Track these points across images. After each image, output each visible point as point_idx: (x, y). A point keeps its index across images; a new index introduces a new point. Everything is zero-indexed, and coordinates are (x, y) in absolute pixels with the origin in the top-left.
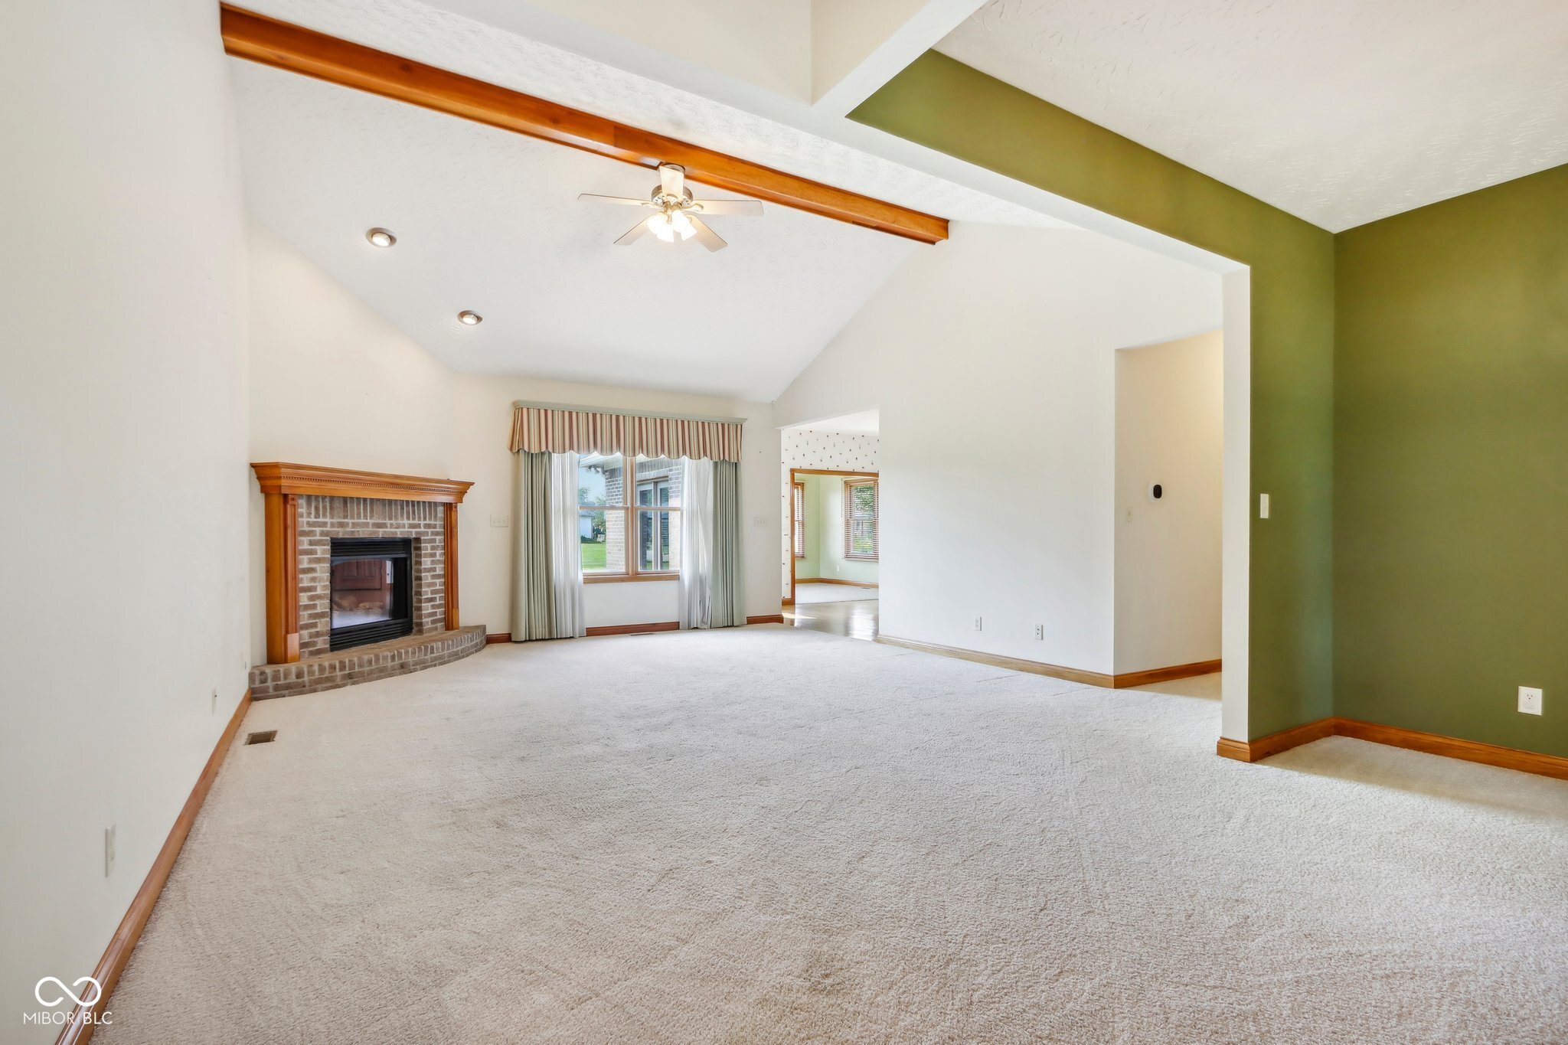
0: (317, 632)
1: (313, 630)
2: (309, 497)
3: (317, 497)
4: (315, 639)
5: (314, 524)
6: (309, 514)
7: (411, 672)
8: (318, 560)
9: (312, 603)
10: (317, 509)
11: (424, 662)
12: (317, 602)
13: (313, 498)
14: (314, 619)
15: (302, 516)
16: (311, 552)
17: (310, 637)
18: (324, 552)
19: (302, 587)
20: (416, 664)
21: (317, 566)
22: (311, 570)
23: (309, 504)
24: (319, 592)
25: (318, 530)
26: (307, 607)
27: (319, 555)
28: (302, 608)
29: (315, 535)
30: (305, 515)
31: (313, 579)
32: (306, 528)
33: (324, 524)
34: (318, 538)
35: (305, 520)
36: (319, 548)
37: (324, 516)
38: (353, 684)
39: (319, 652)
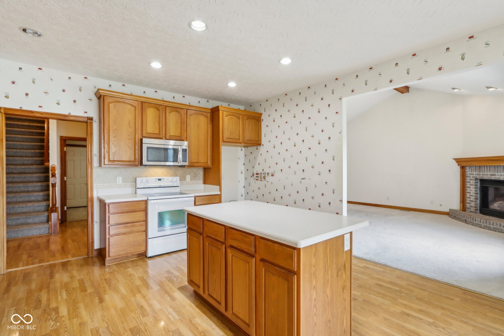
0: (471, 206)
1: (470, 205)
2: (469, 166)
3: (471, 166)
4: (471, 208)
5: (470, 174)
6: (469, 171)
7: (468, 224)
8: (471, 185)
9: (470, 197)
10: (471, 170)
11: (473, 223)
12: (471, 197)
13: (470, 167)
14: (470, 201)
15: (467, 172)
16: (470, 182)
17: (469, 206)
18: (473, 182)
19: (467, 192)
20: (470, 222)
21: (471, 187)
22: (470, 187)
23: (469, 169)
24: (472, 194)
25: (471, 176)
26: (469, 198)
27: (471, 183)
28: (467, 198)
29: (470, 177)
30: (468, 171)
31: (470, 190)
32: (469, 175)
33: (473, 174)
34: (471, 178)
35: (468, 173)
36: (472, 181)
37: (473, 172)
38: (455, 219)
39: (471, 212)
